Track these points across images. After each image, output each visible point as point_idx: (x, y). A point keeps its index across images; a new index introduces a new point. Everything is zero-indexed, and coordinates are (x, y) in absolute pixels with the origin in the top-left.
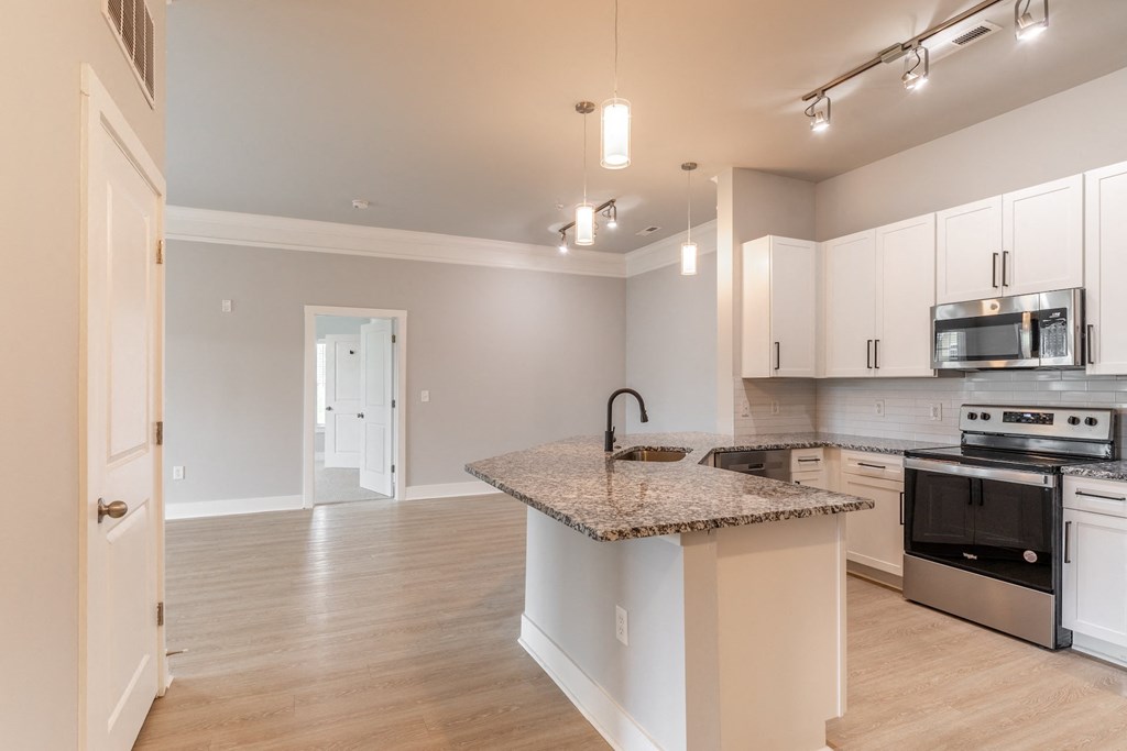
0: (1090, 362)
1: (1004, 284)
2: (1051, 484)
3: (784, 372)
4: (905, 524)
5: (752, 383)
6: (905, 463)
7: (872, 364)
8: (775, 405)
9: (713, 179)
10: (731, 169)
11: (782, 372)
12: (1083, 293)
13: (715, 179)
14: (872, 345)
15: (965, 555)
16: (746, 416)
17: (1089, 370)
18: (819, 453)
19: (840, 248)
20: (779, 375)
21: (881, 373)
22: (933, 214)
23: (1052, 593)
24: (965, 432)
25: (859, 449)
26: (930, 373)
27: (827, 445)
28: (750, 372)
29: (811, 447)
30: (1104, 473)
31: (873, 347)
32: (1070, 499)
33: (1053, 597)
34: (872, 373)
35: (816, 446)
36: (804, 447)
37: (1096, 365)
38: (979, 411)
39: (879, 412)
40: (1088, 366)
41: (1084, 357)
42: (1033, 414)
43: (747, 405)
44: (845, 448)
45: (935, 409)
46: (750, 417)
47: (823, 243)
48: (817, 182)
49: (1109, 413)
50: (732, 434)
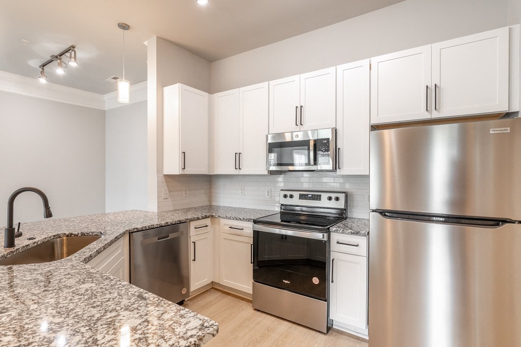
0: (339, 168)
1: (301, 124)
2: (325, 239)
3: (189, 171)
4: (254, 263)
5: (169, 177)
6: (253, 227)
7: (237, 167)
8: (186, 190)
9: (144, 43)
10: (155, 37)
11: (187, 171)
12: (336, 130)
13: (146, 43)
14: (237, 155)
15: (284, 281)
16: (166, 198)
17: (339, 172)
18: (207, 221)
19: (222, 99)
20: (185, 173)
21: (242, 172)
22: (267, 82)
23: (325, 301)
24: (282, 205)
25: (230, 218)
26: (266, 173)
27: (212, 216)
28: (168, 170)
29: (203, 218)
30: (350, 231)
31: (238, 156)
32: (334, 246)
33: (326, 303)
34: (237, 172)
35: (206, 217)
36: (198, 219)
37: (341, 170)
38: (288, 193)
39: (242, 193)
40: (338, 170)
41: (336, 166)
42: (312, 195)
43: (167, 192)
44: (222, 218)
45: (268, 192)
46: (170, 199)
47: (213, 95)
48: (211, 62)
49: (344, 194)
50: (156, 211)
